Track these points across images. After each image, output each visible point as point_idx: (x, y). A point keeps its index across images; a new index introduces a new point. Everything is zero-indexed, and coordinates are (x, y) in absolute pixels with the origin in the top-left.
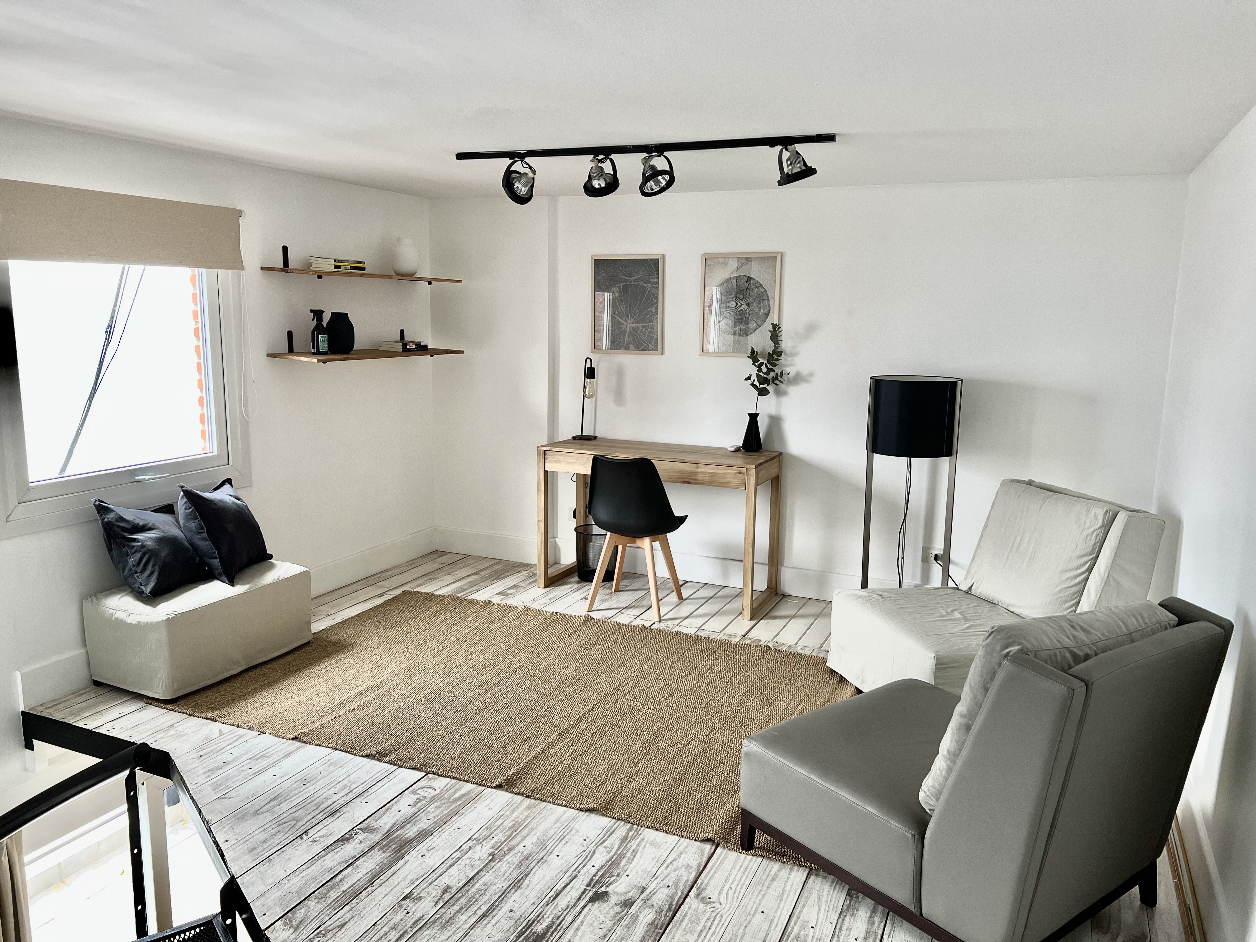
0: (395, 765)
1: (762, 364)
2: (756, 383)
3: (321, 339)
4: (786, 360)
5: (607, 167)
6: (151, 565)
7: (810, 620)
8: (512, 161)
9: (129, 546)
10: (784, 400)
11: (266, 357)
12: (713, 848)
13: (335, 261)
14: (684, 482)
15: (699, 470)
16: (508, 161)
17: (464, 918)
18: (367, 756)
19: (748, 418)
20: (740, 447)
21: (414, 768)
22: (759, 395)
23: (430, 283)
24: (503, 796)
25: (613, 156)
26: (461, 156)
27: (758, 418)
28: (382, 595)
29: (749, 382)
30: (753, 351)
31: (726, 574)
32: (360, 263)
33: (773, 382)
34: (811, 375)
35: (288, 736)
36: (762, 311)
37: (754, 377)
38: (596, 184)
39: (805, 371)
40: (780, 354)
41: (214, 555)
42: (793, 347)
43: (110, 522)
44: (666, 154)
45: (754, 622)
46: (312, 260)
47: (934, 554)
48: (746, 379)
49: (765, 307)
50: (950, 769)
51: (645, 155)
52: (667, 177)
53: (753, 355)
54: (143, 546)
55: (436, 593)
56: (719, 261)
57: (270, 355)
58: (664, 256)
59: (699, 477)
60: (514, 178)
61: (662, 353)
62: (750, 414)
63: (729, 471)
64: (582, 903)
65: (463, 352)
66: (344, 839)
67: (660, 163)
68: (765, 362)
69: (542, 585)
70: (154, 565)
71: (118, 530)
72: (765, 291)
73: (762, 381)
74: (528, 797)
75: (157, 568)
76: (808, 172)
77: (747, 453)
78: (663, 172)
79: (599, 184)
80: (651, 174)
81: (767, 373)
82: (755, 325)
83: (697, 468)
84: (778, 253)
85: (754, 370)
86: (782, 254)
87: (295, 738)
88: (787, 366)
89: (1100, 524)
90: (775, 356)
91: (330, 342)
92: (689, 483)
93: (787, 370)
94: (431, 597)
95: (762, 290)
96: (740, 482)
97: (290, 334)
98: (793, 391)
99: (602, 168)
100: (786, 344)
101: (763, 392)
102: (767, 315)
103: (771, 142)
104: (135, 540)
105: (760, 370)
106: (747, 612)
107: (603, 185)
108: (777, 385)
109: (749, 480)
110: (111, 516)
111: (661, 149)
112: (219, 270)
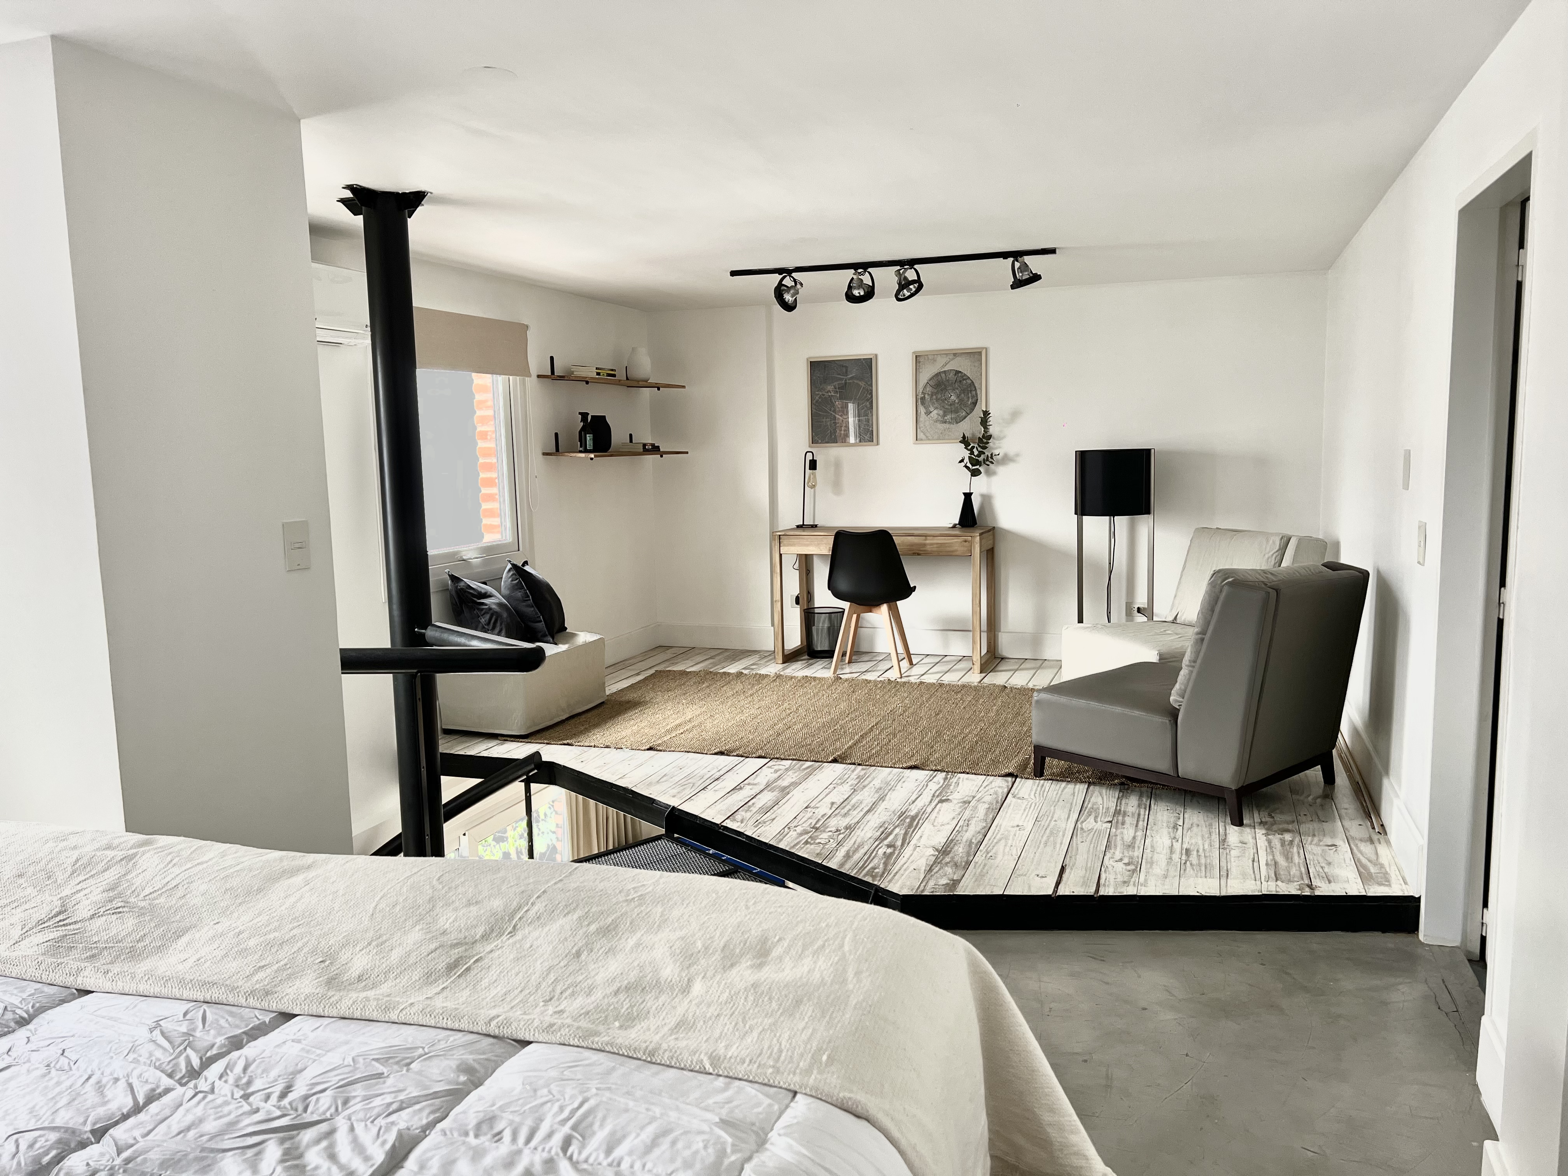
0: (742, 756)
1: (973, 447)
2: (969, 465)
3: (588, 438)
4: (994, 444)
5: (866, 279)
6: (498, 624)
7: (1033, 672)
8: (781, 276)
9: (478, 609)
10: (994, 479)
11: (541, 456)
12: (1014, 779)
13: (597, 369)
14: (914, 554)
15: (928, 542)
16: (777, 277)
17: (855, 812)
18: (716, 754)
19: (963, 497)
20: (956, 525)
21: (760, 757)
22: (972, 475)
23: (659, 389)
24: (838, 767)
25: (870, 270)
26: (734, 273)
27: (972, 497)
28: (638, 674)
29: (963, 464)
30: (964, 437)
31: (946, 644)
32: (612, 370)
33: (984, 463)
34: (1017, 455)
35: (643, 748)
36: (970, 400)
37: (967, 460)
38: (856, 292)
39: (1011, 453)
40: (990, 437)
41: (538, 619)
42: (1001, 431)
43: (462, 589)
44: (916, 266)
45: (984, 675)
46: (574, 369)
47: (1136, 607)
48: (960, 462)
49: (973, 397)
50: (1191, 672)
51: (899, 268)
52: (916, 285)
53: (965, 441)
54: (490, 609)
55: (688, 670)
56: (928, 358)
57: (544, 454)
58: (876, 356)
59: (928, 548)
60: (783, 290)
61: (878, 444)
62: (964, 494)
63: (955, 540)
64: (933, 804)
65: (687, 453)
66: (737, 788)
67: (911, 275)
68: (976, 445)
69: (780, 661)
70: (501, 624)
71: (469, 596)
72: (973, 382)
73: (974, 462)
74: (859, 765)
75: (503, 626)
76: (1036, 278)
77: (964, 529)
78: (913, 282)
79: (859, 293)
80: (904, 284)
81: (979, 456)
82: (964, 413)
83: (926, 540)
84: (983, 348)
85: (966, 454)
86: (986, 349)
87: (650, 749)
88: (996, 448)
89: (1277, 548)
90: (985, 440)
91: (595, 440)
92: (919, 554)
93: (996, 452)
94: (684, 673)
95: (969, 382)
96: (965, 549)
97: (556, 435)
98: (1002, 471)
99: (862, 280)
100: (992, 430)
101: (975, 473)
102: (975, 404)
103: (1004, 255)
104: (483, 604)
105: (972, 453)
106: (977, 667)
107: (862, 293)
108: (988, 465)
109: (974, 548)
110: (462, 584)
111: (912, 263)
112: (511, 377)
